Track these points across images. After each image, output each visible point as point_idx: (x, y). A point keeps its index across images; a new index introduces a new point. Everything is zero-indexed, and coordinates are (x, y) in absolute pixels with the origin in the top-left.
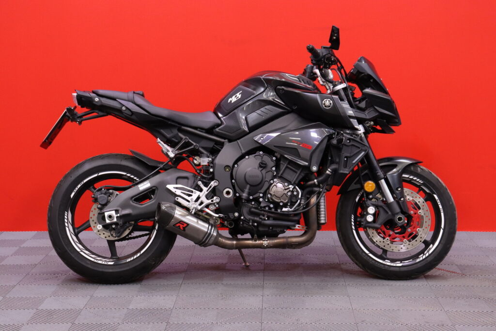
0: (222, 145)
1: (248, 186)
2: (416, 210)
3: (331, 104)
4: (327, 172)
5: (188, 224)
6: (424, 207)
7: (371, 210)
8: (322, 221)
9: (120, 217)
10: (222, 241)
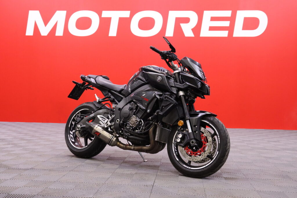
0: (122, 98)
1: (123, 118)
3: (160, 79)
4: (155, 114)
5: (100, 134)
7: (180, 136)
8: (156, 140)
9: (81, 128)
10: (119, 144)
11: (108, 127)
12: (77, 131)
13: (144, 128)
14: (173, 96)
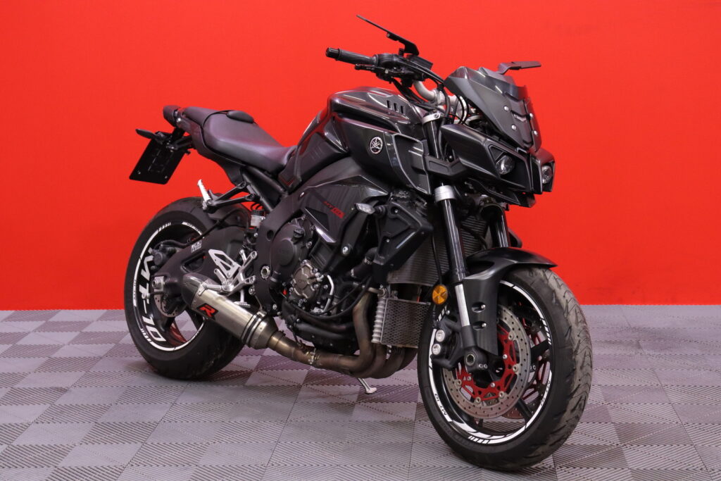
0: (280, 196)
2: (513, 359)
4: (366, 260)
5: (216, 311)
6: (525, 363)
7: (440, 336)
8: (374, 340)
9: (166, 286)
10: (278, 342)
11: (240, 290)
12: (157, 293)
13: (335, 303)
14: (420, 201)
